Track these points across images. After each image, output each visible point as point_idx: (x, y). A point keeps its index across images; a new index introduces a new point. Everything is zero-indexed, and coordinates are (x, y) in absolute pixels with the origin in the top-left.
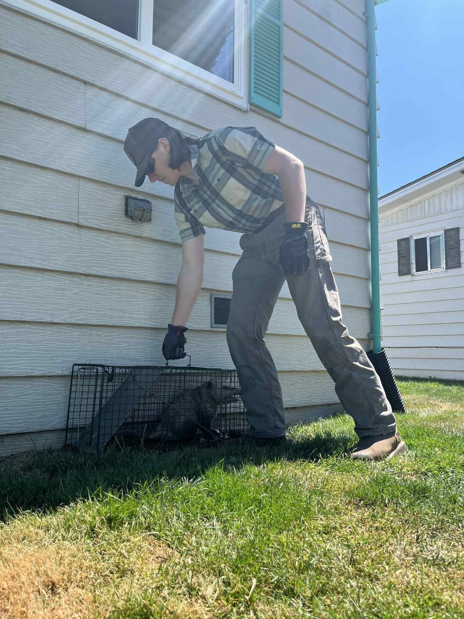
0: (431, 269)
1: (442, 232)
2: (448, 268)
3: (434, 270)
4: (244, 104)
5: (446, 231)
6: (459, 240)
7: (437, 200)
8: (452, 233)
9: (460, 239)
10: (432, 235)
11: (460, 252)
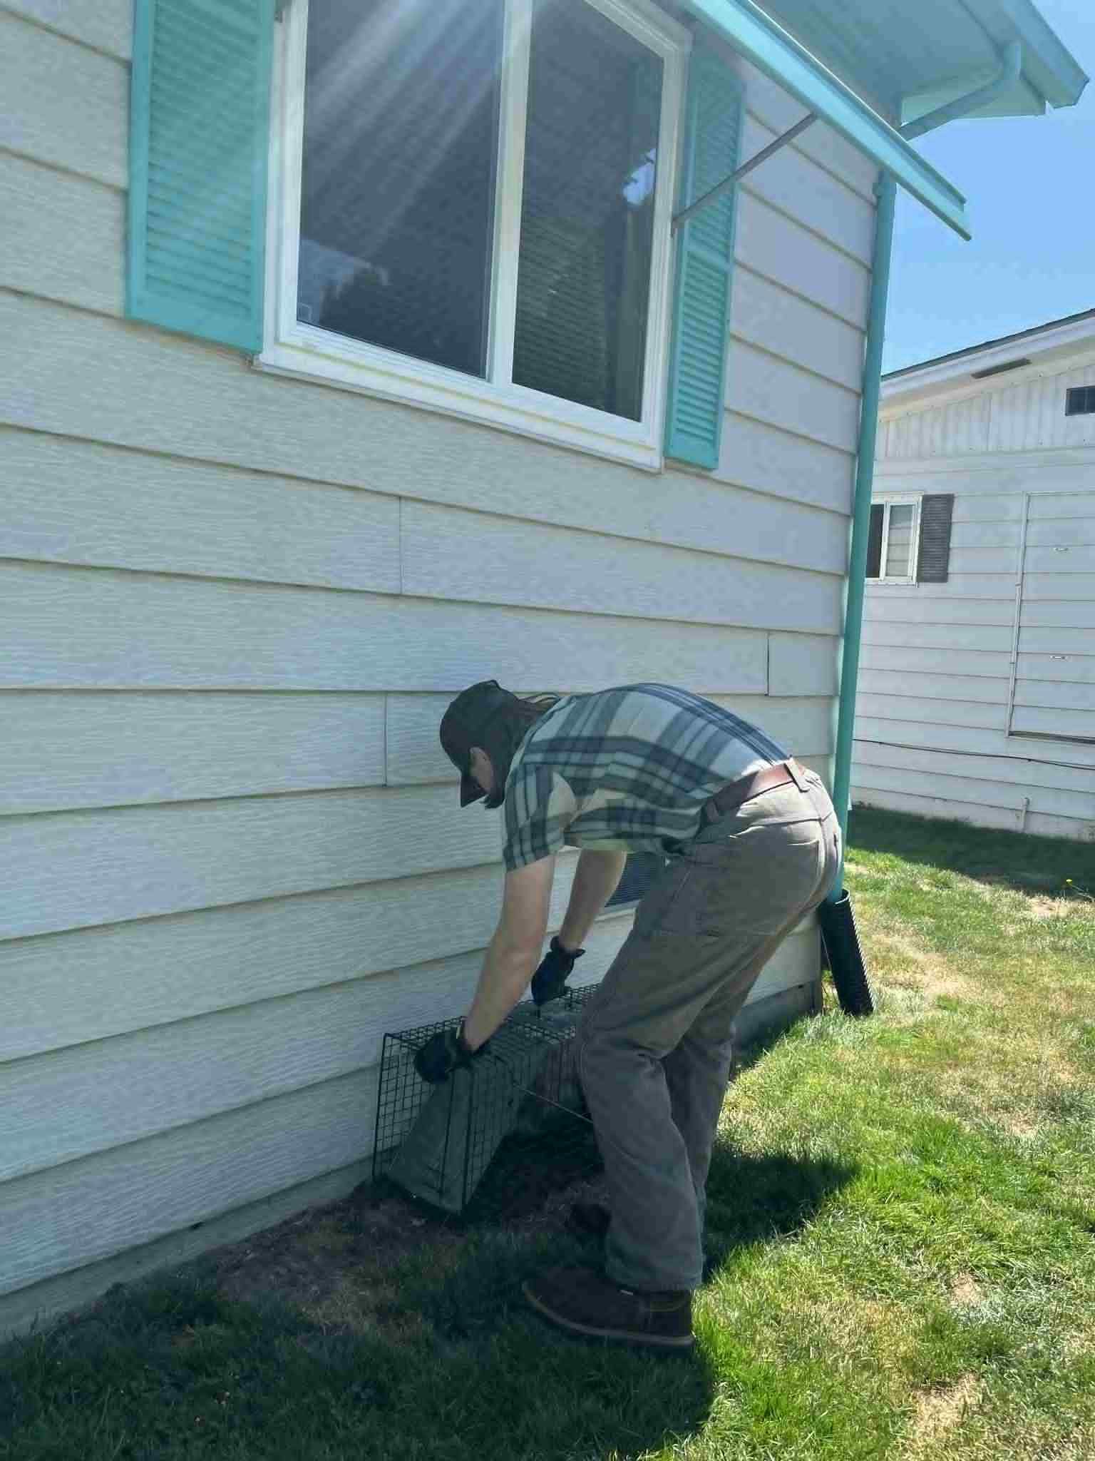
0: (887, 575)
1: (916, 500)
2: (921, 578)
3: (893, 580)
4: (653, 460)
5: (927, 499)
6: (950, 524)
7: (914, 424)
8: (939, 506)
9: (953, 520)
10: (898, 500)
11: (949, 549)
